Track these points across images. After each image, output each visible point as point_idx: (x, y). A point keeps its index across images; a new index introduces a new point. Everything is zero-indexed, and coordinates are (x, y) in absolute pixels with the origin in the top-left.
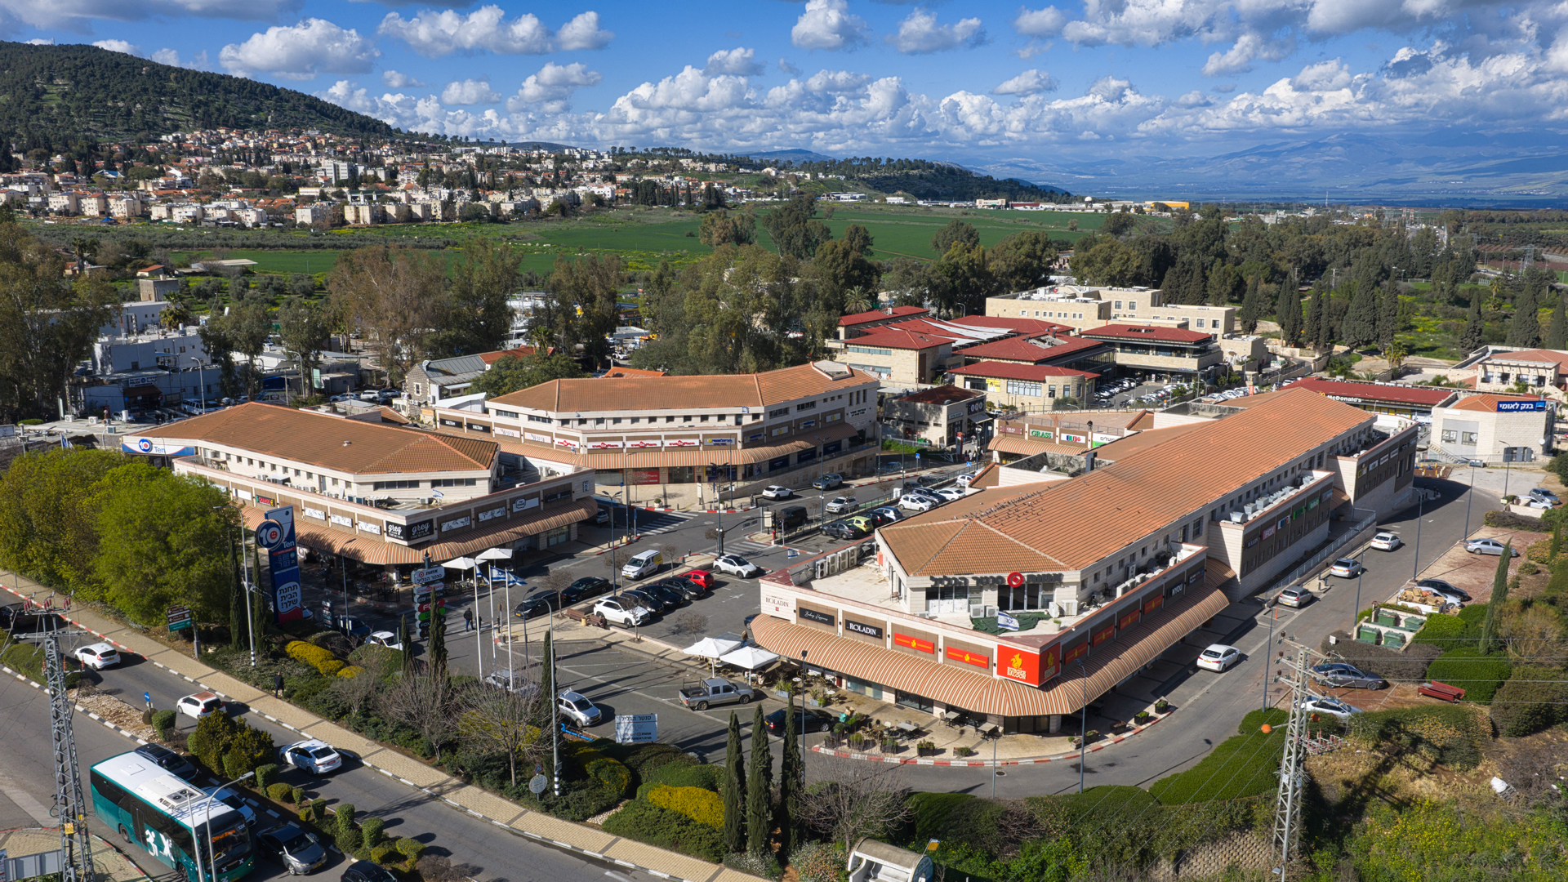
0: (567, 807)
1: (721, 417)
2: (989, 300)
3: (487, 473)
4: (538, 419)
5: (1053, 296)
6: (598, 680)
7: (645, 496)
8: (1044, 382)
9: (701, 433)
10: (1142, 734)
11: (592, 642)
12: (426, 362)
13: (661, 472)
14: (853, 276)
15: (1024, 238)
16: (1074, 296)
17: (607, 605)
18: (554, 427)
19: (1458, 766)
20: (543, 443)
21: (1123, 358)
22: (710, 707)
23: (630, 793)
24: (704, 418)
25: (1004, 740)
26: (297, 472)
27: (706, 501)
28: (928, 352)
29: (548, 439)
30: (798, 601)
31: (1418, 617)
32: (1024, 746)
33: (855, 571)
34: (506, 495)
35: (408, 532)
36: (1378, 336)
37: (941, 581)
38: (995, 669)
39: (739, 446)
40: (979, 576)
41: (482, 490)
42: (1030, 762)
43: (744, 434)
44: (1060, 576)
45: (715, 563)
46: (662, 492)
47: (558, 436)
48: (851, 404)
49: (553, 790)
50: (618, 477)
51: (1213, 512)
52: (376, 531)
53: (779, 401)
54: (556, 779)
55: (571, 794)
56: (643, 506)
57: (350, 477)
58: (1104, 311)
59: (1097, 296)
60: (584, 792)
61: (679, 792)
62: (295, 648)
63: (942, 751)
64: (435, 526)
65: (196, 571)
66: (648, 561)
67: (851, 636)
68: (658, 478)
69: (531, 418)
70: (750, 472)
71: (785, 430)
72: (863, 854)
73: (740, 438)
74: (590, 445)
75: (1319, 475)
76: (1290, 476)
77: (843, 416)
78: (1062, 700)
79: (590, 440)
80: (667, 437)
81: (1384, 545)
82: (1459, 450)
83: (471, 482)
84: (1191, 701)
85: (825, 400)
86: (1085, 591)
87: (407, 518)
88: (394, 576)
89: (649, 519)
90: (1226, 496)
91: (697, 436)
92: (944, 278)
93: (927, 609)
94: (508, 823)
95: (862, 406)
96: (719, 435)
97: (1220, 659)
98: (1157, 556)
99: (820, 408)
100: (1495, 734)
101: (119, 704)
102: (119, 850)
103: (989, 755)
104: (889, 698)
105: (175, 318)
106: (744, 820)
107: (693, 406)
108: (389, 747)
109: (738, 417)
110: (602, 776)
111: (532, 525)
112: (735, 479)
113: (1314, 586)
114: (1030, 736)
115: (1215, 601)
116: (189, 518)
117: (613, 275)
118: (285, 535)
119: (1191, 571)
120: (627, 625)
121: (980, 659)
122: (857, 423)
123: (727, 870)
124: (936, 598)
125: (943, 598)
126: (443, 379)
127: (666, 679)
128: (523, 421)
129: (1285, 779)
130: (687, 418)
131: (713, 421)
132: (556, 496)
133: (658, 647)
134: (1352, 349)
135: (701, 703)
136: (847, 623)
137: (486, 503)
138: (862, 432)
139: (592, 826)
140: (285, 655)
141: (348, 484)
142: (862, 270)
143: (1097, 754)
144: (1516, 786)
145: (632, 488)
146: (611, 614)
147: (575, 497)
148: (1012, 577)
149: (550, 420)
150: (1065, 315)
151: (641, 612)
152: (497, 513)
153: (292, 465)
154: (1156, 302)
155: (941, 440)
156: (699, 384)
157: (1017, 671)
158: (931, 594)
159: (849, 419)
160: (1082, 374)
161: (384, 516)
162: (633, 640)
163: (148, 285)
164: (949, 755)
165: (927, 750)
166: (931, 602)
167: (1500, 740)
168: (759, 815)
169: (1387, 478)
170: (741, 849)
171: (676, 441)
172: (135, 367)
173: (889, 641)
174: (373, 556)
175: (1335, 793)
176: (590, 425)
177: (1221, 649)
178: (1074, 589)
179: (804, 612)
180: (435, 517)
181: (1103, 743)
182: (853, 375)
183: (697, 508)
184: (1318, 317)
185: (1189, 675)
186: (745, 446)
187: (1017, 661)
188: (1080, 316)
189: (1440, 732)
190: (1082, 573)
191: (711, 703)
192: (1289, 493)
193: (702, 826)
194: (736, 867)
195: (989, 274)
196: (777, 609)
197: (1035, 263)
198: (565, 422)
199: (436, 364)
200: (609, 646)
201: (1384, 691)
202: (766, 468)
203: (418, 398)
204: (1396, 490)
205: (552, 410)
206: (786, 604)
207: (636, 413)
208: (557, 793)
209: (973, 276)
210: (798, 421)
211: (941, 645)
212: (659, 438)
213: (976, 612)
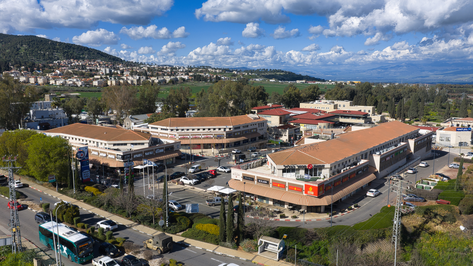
0: (170, 230)
1: (220, 129)
2: (301, 104)
3: (148, 141)
4: (164, 129)
5: (320, 103)
6: (181, 198)
7: (196, 152)
8: (318, 125)
9: (213, 133)
10: (350, 213)
11: (179, 189)
12: (130, 116)
13: (201, 145)
14: (260, 97)
15: (311, 87)
16: (326, 103)
17: (184, 179)
18: (169, 132)
19: (449, 222)
20: (165, 137)
21: (342, 120)
22: (215, 205)
23: (190, 226)
24: (214, 129)
25: (307, 214)
26: (90, 141)
27: (215, 153)
28: (282, 116)
29: (167, 136)
30: (243, 174)
31: (435, 182)
32: (313, 216)
33: (261, 167)
34: (154, 148)
35: (123, 157)
36: (419, 116)
37: (287, 167)
38: (304, 192)
39: (225, 137)
40: (299, 165)
41: (146, 146)
42: (315, 220)
43: (227, 134)
44: (324, 166)
45: (217, 169)
46: (201, 151)
47: (170, 134)
48: (259, 127)
49: (166, 225)
50: (188, 147)
51: (371, 151)
52: (114, 157)
53: (237, 124)
54: (167, 221)
55: (172, 226)
56: (195, 155)
57: (106, 142)
58: (336, 107)
59: (333, 103)
60: (176, 226)
61: (205, 225)
62: (87, 188)
63: (288, 217)
64: (132, 156)
65: (58, 164)
66: (197, 168)
67: (259, 184)
68: (200, 147)
69: (162, 129)
70: (228, 145)
71: (239, 133)
72: (263, 240)
73: (225, 135)
74: (180, 137)
75: (402, 144)
76: (394, 144)
77: (256, 130)
78: (325, 201)
79: (179, 135)
80: (203, 135)
81: (423, 165)
82: (445, 143)
83: (143, 144)
84: (365, 205)
85: (251, 125)
86: (331, 171)
87: (123, 153)
88: (119, 171)
89: (197, 158)
90: (374, 147)
91: (212, 134)
92: (287, 98)
93: (283, 175)
94: (152, 235)
95: (262, 127)
96: (219, 134)
97: (374, 193)
98: (354, 163)
99: (250, 128)
100: (461, 213)
101: (32, 203)
102: (30, 241)
103: (302, 218)
104: (271, 203)
105: (55, 105)
106: (225, 231)
107: (211, 125)
108: (116, 215)
109: (225, 129)
110: (181, 221)
111: (161, 157)
112: (224, 148)
113: (402, 175)
114: (315, 213)
115: (372, 177)
116: (56, 148)
117: (187, 93)
118: (85, 155)
119: (364, 167)
120: (190, 184)
121: (299, 189)
122: (261, 133)
123: (220, 247)
124: (286, 172)
125: (287, 172)
126: (135, 121)
127: (202, 198)
128: (159, 131)
129: (395, 222)
130: (209, 129)
131: (217, 130)
132: (169, 149)
133: (199, 190)
134: (411, 120)
135: (213, 204)
136: (258, 180)
137: (147, 150)
138: (262, 136)
139: (178, 235)
140: (84, 190)
141: (105, 144)
142: (262, 95)
143: (336, 218)
144: (468, 228)
145: (192, 150)
146: (185, 181)
147: (175, 150)
148: (309, 166)
149: (167, 130)
150: (324, 108)
151: (194, 181)
152: (151, 153)
153: (89, 139)
154: (351, 105)
155: (287, 140)
156: (213, 119)
157: (311, 192)
158: (284, 171)
159: (258, 131)
160: (329, 122)
161: (116, 153)
162: (192, 188)
163: (48, 96)
164: (290, 218)
165: (283, 216)
166: (284, 173)
167: (462, 215)
168: (230, 229)
169: (423, 147)
170: (225, 240)
171: (206, 136)
172: (42, 117)
173: (271, 185)
174: (112, 165)
175: (411, 230)
176: (180, 131)
177: (374, 190)
178: (328, 170)
179: (245, 177)
180: (131, 153)
181: (338, 215)
182: (260, 118)
183: (212, 155)
184: (401, 110)
185: (364, 198)
186: (227, 138)
187: (311, 189)
188: (328, 108)
189: (443, 212)
190: (331, 165)
191: (216, 204)
192: (394, 148)
193: (212, 235)
194: (223, 246)
195: (301, 97)
196: (236, 177)
197: (315, 94)
198: (172, 130)
199: (133, 117)
200: (184, 190)
201: (425, 202)
202: (233, 144)
203: (128, 127)
204: (426, 151)
205: (168, 126)
206: (239, 175)
207: (193, 128)
208: (167, 226)
209: (296, 98)
210: (243, 131)
211: (287, 185)
212: (201, 135)
213: (298, 177)
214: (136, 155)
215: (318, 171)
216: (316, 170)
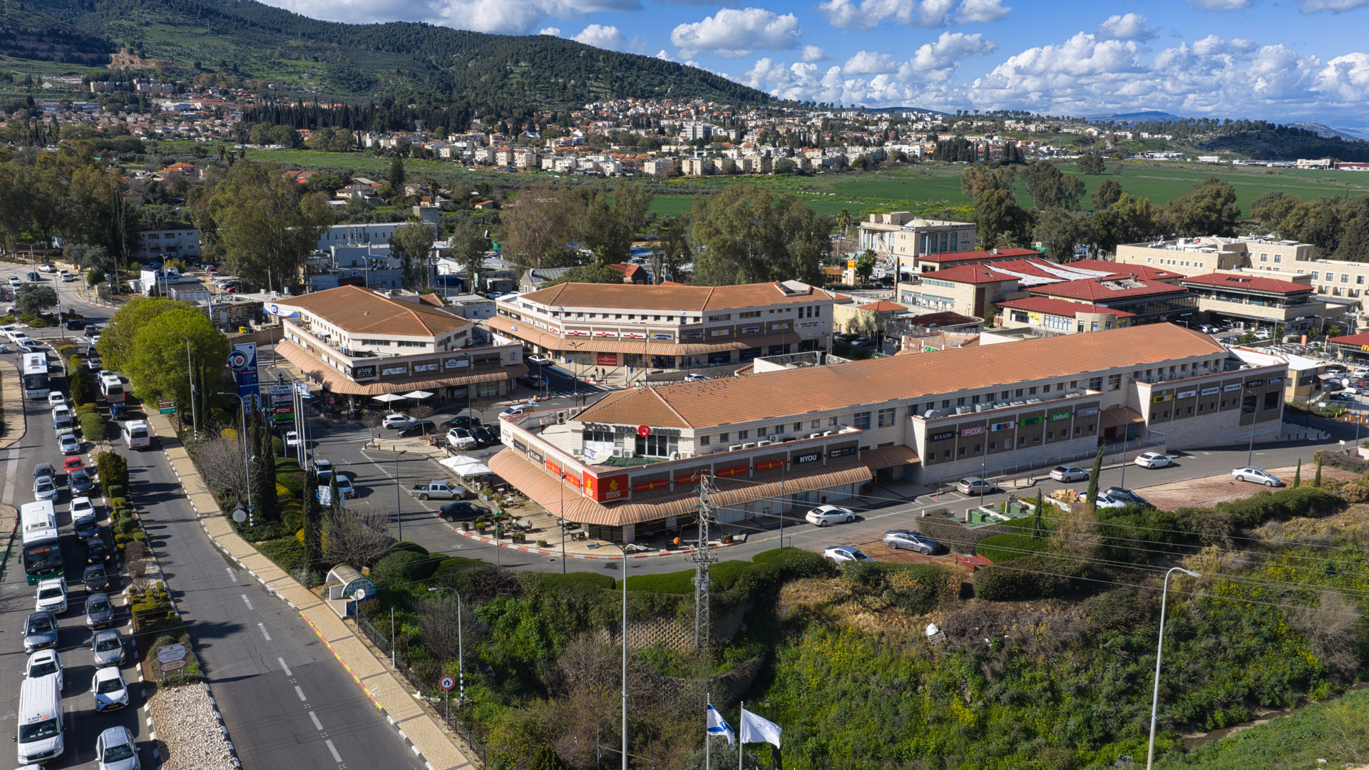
2: (1123, 247)
3: (433, 339)
4: (541, 311)
6: (390, 476)
8: (1074, 317)
9: (648, 329)
11: (421, 455)
13: (618, 357)
15: (1205, 193)
17: (452, 433)
18: (549, 317)
19: (903, 610)
22: (430, 499)
24: (657, 318)
25: (584, 542)
27: (630, 379)
29: (546, 327)
30: (514, 434)
34: (440, 355)
37: (590, 426)
38: (582, 489)
39: (677, 341)
40: (618, 425)
43: (684, 332)
44: (678, 432)
47: (550, 324)
48: (802, 317)
49: (249, 522)
51: (913, 406)
52: (343, 371)
53: (720, 309)
54: (251, 515)
56: (582, 379)
60: (267, 527)
62: (226, 432)
63: (532, 543)
64: (377, 370)
67: (532, 461)
68: (616, 362)
69: (538, 310)
70: (688, 361)
71: (726, 332)
73: (677, 335)
76: (1055, 391)
77: (791, 326)
78: (617, 516)
79: (567, 328)
83: (423, 344)
84: (764, 540)
85: (772, 311)
87: (354, 362)
89: (574, 387)
90: (930, 396)
91: (646, 331)
96: (662, 331)
97: (821, 515)
99: (765, 318)
111: (458, 379)
115: (854, 474)
118: (249, 362)
119: (835, 447)
120: (453, 447)
121: (578, 483)
124: (591, 439)
125: (596, 440)
128: (534, 313)
130: (644, 317)
131: (663, 320)
132: (484, 360)
135: (423, 494)
136: (530, 451)
137: (427, 358)
139: (255, 546)
144: (947, 633)
146: (452, 440)
147: (503, 364)
148: (641, 428)
149: (547, 312)
150: (1187, 264)
152: (431, 367)
157: (590, 491)
158: (587, 436)
159: (797, 329)
161: (346, 361)
162: (445, 457)
164: (534, 545)
165: (518, 539)
166: (588, 442)
167: (972, 600)
171: (626, 333)
172: (354, 264)
173: (545, 466)
174: (337, 388)
176: (573, 317)
177: (831, 509)
178: (693, 443)
179: (516, 443)
180: (377, 364)
186: (682, 342)
187: (590, 483)
188: (1201, 265)
190: (696, 432)
191: (431, 496)
194: (293, 576)
196: (507, 440)
198: (555, 314)
199: (539, 272)
200: (428, 458)
202: (706, 359)
205: (547, 304)
206: (509, 436)
207: (609, 311)
208: (250, 524)
210: (740, 327)
212: (616, 330)
213: (616, 452)
214: (390, 370)
215: (668, 445)
216: (663, 440)
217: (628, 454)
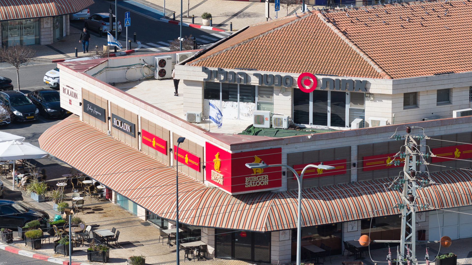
30: (84, 92)
37: (216, 74)
38: (205, 172)
40: (263, 73)
44: (365, 85)
67: (116, 134)
104: (141, 213)
121: (195, 160)
124: (217, 98)
136: (113, 118)
148: (304, 78)
157: (218, 175)
158: (212, 91)
166: (211, 101)
173: (140, 140)
179: (86, 105)
187: (217, 161)
190: (395, 83)
206: (75, 96)
211: (172, 144)
213: (259, 119)
215: (348, 107)
216: (339, 98)
217: (279, 121)
